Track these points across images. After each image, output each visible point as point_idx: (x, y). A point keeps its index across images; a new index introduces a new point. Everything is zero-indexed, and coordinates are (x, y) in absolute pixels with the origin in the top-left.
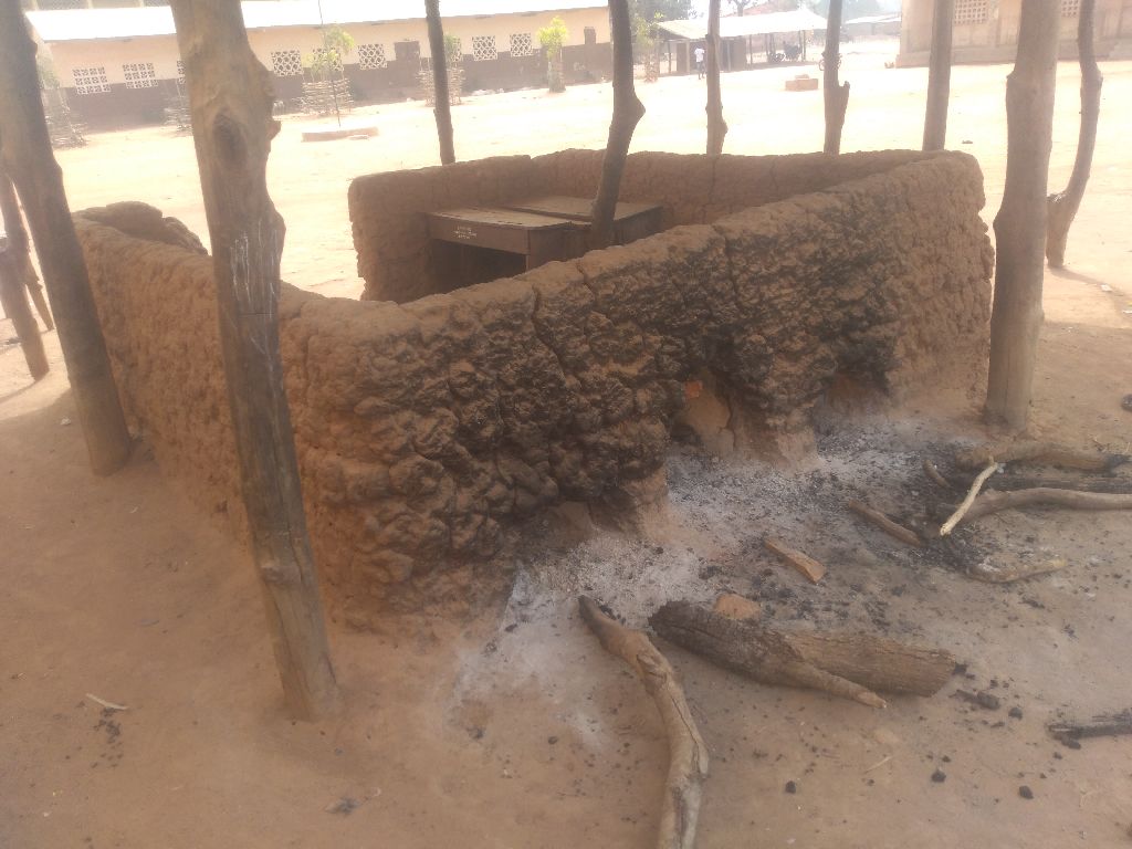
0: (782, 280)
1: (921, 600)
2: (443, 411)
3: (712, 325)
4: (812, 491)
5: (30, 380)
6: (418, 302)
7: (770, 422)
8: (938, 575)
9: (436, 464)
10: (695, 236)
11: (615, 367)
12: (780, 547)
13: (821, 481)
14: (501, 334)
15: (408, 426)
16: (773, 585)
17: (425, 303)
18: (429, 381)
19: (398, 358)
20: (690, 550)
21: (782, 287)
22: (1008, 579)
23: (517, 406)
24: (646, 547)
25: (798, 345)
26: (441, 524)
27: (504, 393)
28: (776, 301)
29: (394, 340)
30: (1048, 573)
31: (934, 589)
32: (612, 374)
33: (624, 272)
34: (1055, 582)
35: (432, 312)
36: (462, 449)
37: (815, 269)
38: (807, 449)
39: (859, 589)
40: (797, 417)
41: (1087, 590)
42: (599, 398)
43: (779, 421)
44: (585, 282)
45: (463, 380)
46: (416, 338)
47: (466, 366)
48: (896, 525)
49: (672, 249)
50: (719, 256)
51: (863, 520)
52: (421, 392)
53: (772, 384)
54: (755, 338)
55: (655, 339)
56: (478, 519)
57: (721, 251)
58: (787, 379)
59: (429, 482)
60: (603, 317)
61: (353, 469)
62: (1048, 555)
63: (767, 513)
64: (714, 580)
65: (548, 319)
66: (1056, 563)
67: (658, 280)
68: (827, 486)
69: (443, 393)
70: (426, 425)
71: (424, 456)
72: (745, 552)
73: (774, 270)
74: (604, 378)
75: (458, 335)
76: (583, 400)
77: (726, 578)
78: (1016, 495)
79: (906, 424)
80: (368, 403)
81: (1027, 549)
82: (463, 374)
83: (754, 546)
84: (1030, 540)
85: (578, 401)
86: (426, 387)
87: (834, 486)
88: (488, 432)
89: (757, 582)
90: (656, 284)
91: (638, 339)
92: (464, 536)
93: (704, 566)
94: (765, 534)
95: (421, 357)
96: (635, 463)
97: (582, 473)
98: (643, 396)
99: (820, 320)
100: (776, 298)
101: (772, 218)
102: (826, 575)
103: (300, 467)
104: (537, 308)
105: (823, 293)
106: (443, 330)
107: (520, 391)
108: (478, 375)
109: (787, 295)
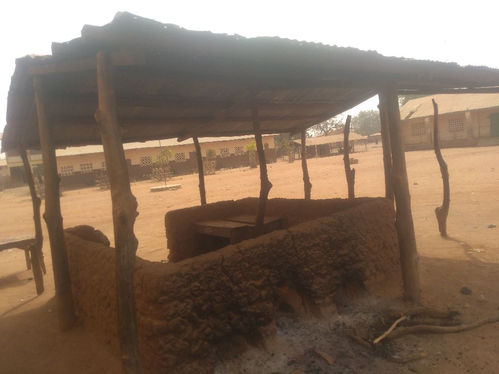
0: (315, 248)
1: (370, 370)
2: (188, 300)
3: (288, 265)
4: (335, 329)
5: (36, 295)
6: (182, 262)
7: (317, 302)
8: (378, 361)
9: (185, 320)
10: (280, 234)
11: (251, 282)
12: (319, 352)
13: (338, 326)
14: (210, 271)
15: (175, 306)
16: (315, 366)
17: (183, 262)
18: (183, 290)
19: (173, 282)
20: (285, 354)
21: (315, 250)
22: (404, 361)
23: (216, 298)
24: (268, 353)
25: (324, 272)
26: (187, 344)
27: (210, 293)
28: (313, 256)
29: (172, 275)
30: (420, 358)
31: (375, 366)
32: (251, 285)
33: (254, 248)
34: (423, 362)
35: (186, 265)
36: (195, 314)
37: (327, 243)
38: (333, 313)
39: (347, 367)
40: (327, 300)
41: (434, 365)
42: (246, 294)
43: (320, 302)
44: (240, 252)
45: (196, 289)
46: (179, 275)
47: (197, 284)
48: (365, 342)
49: (271, 239)
50: (289, 241)
51: (353, 340)
52: (180, 294)
53: (315, 287)
54: (306, 269)
55: (267, 271)
56: (201, 342)
57: (290, 239)
58: (321, 285)
59: (183, 327)
60: (247, 264)
61: (156, 323)
62: (422, 351)
63: (316, 339)
64: (293, 365)
65: (226, 266)
66: (423, 354)
67: (267, 250)
68: (341, 327)
69: (188, 294)
70: (182, 306)
71: (181, 317)
72: (306, 354)
73: (311, 244)
74: (248, 286)
75: (194, 273)
76: (240, 295)
77: (297, 365)
78: (411, 328)
79: (374, 302)
80: (162, 298)
81: (414, 349)
82: (196, 287)
83: (310, 352)
84: (415, 346)
85: (238, 295)
86: (182, 292)
87: (344, 327)
88: (204, 308)
89: (309, 366)
90: (266, 251)
91: (260, 271)
92: (195, 349)
93: (290, 360)
94: (314, 347)
95: (181, 281)
96: (262, 319)
97: (241, 323)
98: (264, 293)
99: (332, 262)
100: (313, 254)
101: (309, 226)
102: (335, 362)
103: (138, 323)
104: (222, 262)
105: (332, 252)
106: (189, 271)
107: (216, 292)
108: (201, 287)
109: (317, 253)
